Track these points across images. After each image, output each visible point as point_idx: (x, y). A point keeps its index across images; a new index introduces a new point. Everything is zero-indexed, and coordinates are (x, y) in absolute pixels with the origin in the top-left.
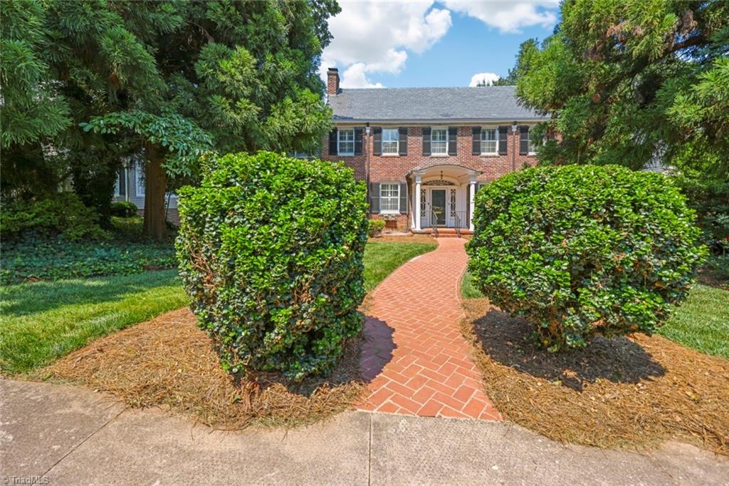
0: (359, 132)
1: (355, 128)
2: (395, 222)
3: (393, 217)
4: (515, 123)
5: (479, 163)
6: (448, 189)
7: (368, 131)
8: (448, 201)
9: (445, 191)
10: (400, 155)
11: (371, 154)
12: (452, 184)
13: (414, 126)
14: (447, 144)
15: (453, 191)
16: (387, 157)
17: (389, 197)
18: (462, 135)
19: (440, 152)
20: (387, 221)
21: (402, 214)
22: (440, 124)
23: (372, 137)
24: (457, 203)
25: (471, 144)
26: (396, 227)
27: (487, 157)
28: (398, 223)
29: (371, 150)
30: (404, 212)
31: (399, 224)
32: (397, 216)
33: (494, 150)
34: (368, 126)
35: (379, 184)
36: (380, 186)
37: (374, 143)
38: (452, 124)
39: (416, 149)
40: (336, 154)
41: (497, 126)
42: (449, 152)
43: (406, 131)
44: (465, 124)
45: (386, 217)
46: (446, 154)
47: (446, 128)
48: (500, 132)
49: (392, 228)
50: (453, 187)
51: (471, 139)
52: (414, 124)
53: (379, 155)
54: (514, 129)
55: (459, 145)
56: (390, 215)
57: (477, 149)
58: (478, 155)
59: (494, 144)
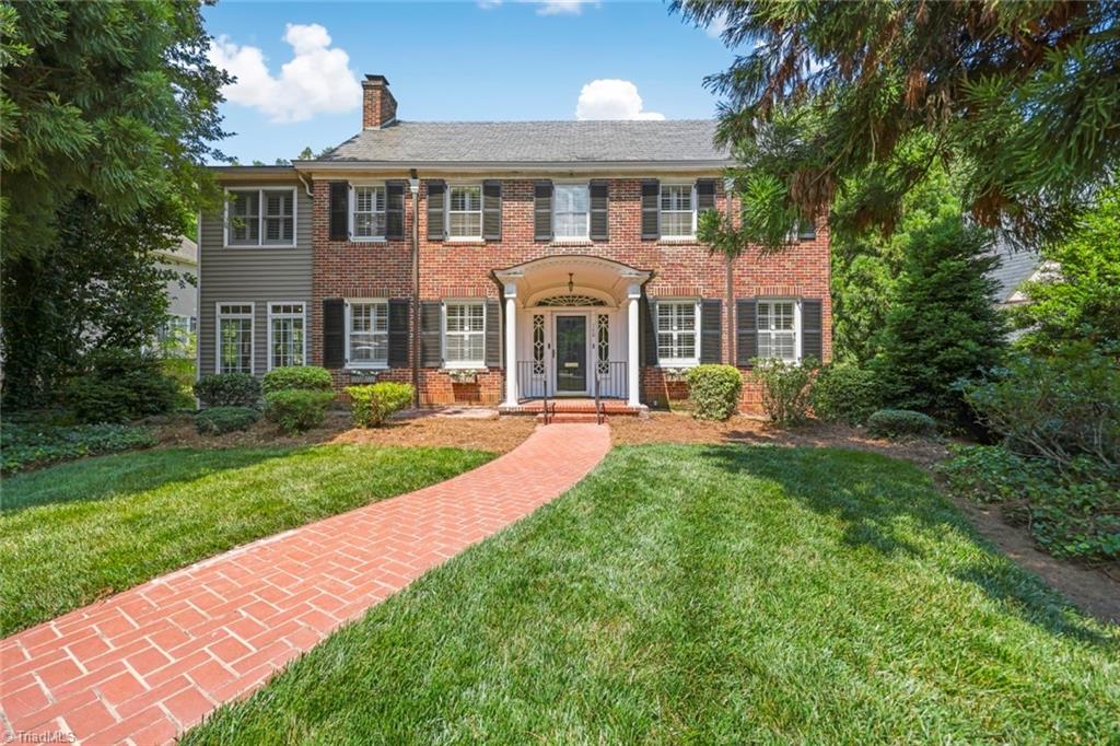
0: (395, 190)
1: (387, 182)
2: (476, 385)
3: (469, 375)
5: (656, 257)
6: (592, 316)
7: (415, 188)
8: (592, 340)
9: (584, 318)
10: (488, 241)
11: (423, 238)
12: (601, 303)
13: (517, 178)
14: (587, 217)
15: (603, 319)
16: (457, 246)
17: (467, 333)
18: (619, 199)
19: (573, 235)
20: (457, 386)
21: (492, 369)
22: (571, 174)
23: (424, 203)
24: (611, 344)
25: (639, 218)
26: (478, 399)
27: (672, 245)
28: (481, 389)
29: (423, 229)
30: (493, 364)
31: (484, 392)
32: (479, 372)
33: (687, 231)
34: (415, 178)
35: (438, 305)
36: (444, 309)
37: (430, 215)
38: (597, 174)
39: (520, 229)
40: (345, 239)
41: (694, 179)
42: (593, 233)
43: (498, 188)
44: (624, 173)
45: (453, 376)
46: (586, 239)
47: (584, 183)
48: (699, 192)
49: (470, 399)
50: (602, 310)
51: (637, 206)
52: (515, 173)
53: (440, 241)
54: (728, 185)
55: (612, 221)
56: (464, 371)
57: (650, 228)
58: (654, 240)
59: (688, 219)
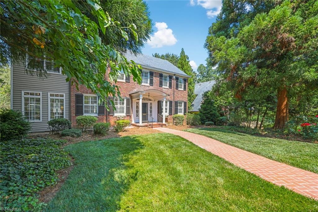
3: (122, 117)
4: (175, 75)
8: (149, 109)
9: (148, 103)
10: (126, 82)
12: (151, 100)
14: (149, 79)
15: (151, 104)
17: (119, 106)
18: (155, 77)
19: (146, 83)
21: (127, 116)
22: (146, 69)
24: (153, 110)
25: (159, 81)
27: (165, 88)
30: (128, 114)
32: (124, 117)
33: (167, 86)
35: (113, 98)
38: (151, 70)
41: (168, 75)
42: (150, 84)
44: (156, 71)
46: (148, 85)
47: (148, 71)
48: (169, 78)
50: (151, 102)
51: (159, 79)
54: (174, 77)
55: (154, 81)
56: (121, 116)
57: (161, 84)
58: (161, 87)
59: (167, 83)
